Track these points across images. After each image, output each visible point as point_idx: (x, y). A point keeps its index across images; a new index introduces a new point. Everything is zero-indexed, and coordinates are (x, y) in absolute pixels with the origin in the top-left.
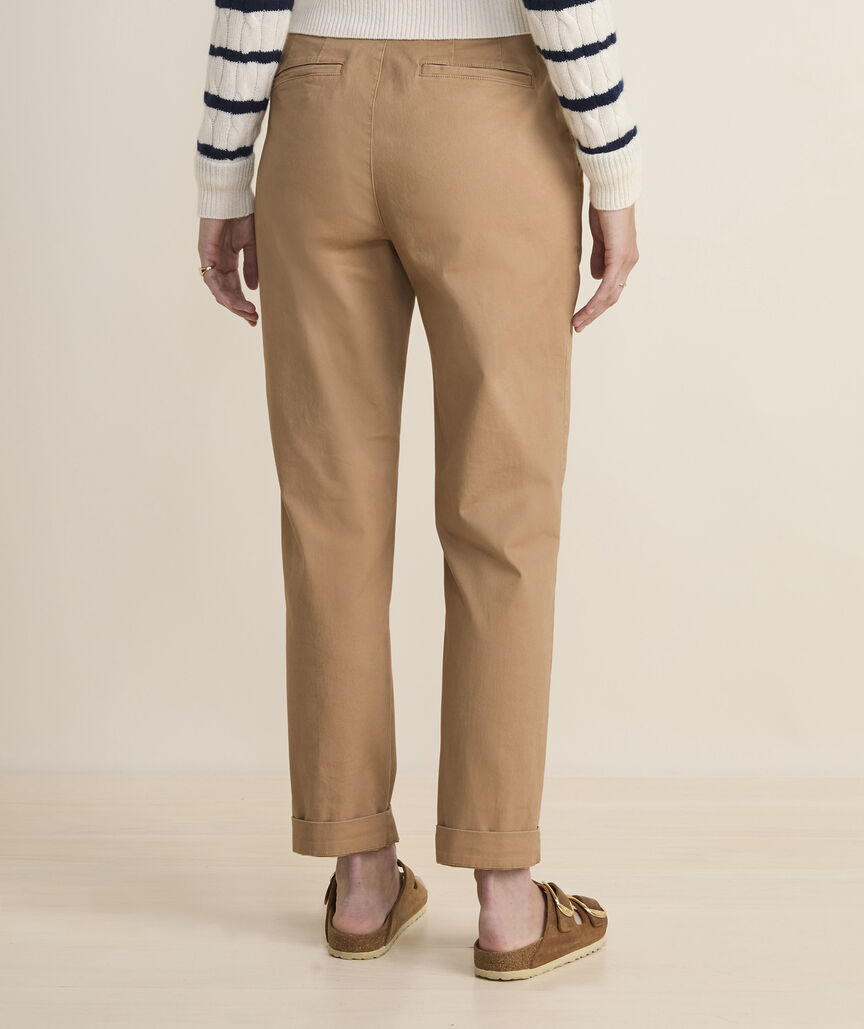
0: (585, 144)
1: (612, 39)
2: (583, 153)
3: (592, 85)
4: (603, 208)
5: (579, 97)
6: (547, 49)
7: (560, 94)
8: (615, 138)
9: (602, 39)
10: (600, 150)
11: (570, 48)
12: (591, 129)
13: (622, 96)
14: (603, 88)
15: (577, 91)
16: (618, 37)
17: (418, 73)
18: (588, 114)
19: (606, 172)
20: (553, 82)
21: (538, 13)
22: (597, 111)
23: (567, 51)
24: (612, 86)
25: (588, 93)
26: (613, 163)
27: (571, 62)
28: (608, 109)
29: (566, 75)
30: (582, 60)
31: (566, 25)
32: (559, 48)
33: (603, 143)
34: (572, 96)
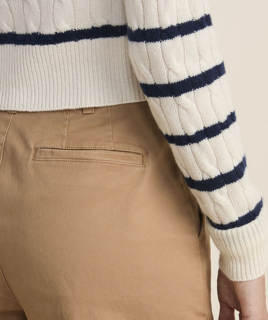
0: (217, 221)
1: (232, 118)
2: (216, 230)
3: (218, 164)
4: (240, 279)
5: (206, 177)
6: (170, 134)
7: (186, 175)
8: (246, 212)
9: (223, 119)
10: (233, 225)
11: (192, 131)
12: (221, 207)
13: (247, 172)
14: (229, 167)
15: (203, 172)
16: (237, 115)
17: (31, 157)
18: (216, 193)
19: (240, 245)
20: (179, 165)
21: (157, 99)
22: (225, 189)
23: (189, 134)
24: (236, 163)
25: (214, 173)
26: (247, 237)
27: (195, 145)
28: (236, 185)
29: (191, 158)
30: (205, 142)
31: (186, 110)
32: (181, 133)
33: (235, 218)
34: (198, 177)
